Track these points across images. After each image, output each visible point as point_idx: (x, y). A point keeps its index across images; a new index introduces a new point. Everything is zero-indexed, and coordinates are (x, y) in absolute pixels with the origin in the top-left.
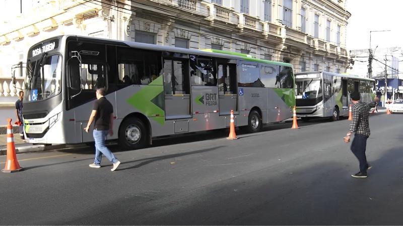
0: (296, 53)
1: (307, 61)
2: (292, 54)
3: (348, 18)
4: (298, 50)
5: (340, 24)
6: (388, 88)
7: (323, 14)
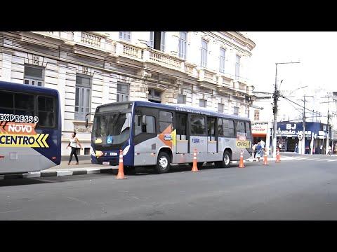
0: (169, 83)
1: (189, 95)
2: (162, 84)
3: (252, 48)
4: (173, 81)
5: (240, 54)
6: (306, 132)
7: (214, 39)
